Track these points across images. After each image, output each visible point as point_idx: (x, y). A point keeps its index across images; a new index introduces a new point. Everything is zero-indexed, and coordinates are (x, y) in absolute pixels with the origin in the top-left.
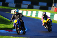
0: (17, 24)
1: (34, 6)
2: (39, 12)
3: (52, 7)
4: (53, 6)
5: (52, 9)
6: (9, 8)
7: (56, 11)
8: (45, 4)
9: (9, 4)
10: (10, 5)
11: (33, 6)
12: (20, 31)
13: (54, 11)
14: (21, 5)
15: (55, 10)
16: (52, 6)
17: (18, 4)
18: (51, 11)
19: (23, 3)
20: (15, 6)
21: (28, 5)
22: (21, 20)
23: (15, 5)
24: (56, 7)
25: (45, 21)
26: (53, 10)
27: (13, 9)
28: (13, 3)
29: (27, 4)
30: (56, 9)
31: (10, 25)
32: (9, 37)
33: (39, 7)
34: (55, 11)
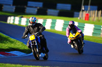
0: (35, 43)
1: (49, 11)
2: (57, 20)
3: (81, 12)
4: (83, 11)
5: (80, 16)
6: (3, 13)
7: (88, 20)
8: (68, 7)
9: (3, 7)
10: (5, 8)
11: (47, 10)
12: (40, 54)
13: (84, 18)
14: (25, 8)
15: (86, 17)
16: (80, 10)
17: (19, 6)
18: (79, 18)
19: (29, 5)
20: (14, 11)
21: (38, 8)
22: (41, 36)
23: (14, 9)
24: (87, 12)
25: (72, 36)
26: (82, 17)
27: (11, 16)
28: (10, 5)
29: (36, 7)
30: (87, 15)
31: (5, 43)
32: (4, 64)
33: (56, 11)
34: (86, 19)
